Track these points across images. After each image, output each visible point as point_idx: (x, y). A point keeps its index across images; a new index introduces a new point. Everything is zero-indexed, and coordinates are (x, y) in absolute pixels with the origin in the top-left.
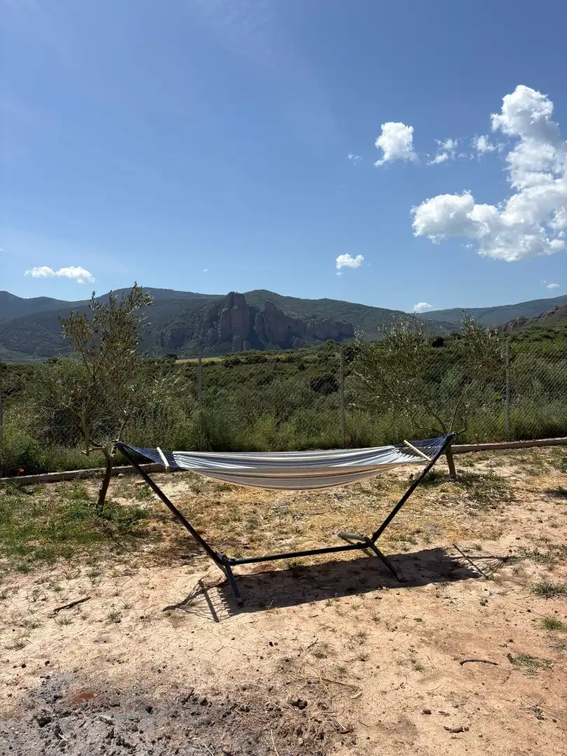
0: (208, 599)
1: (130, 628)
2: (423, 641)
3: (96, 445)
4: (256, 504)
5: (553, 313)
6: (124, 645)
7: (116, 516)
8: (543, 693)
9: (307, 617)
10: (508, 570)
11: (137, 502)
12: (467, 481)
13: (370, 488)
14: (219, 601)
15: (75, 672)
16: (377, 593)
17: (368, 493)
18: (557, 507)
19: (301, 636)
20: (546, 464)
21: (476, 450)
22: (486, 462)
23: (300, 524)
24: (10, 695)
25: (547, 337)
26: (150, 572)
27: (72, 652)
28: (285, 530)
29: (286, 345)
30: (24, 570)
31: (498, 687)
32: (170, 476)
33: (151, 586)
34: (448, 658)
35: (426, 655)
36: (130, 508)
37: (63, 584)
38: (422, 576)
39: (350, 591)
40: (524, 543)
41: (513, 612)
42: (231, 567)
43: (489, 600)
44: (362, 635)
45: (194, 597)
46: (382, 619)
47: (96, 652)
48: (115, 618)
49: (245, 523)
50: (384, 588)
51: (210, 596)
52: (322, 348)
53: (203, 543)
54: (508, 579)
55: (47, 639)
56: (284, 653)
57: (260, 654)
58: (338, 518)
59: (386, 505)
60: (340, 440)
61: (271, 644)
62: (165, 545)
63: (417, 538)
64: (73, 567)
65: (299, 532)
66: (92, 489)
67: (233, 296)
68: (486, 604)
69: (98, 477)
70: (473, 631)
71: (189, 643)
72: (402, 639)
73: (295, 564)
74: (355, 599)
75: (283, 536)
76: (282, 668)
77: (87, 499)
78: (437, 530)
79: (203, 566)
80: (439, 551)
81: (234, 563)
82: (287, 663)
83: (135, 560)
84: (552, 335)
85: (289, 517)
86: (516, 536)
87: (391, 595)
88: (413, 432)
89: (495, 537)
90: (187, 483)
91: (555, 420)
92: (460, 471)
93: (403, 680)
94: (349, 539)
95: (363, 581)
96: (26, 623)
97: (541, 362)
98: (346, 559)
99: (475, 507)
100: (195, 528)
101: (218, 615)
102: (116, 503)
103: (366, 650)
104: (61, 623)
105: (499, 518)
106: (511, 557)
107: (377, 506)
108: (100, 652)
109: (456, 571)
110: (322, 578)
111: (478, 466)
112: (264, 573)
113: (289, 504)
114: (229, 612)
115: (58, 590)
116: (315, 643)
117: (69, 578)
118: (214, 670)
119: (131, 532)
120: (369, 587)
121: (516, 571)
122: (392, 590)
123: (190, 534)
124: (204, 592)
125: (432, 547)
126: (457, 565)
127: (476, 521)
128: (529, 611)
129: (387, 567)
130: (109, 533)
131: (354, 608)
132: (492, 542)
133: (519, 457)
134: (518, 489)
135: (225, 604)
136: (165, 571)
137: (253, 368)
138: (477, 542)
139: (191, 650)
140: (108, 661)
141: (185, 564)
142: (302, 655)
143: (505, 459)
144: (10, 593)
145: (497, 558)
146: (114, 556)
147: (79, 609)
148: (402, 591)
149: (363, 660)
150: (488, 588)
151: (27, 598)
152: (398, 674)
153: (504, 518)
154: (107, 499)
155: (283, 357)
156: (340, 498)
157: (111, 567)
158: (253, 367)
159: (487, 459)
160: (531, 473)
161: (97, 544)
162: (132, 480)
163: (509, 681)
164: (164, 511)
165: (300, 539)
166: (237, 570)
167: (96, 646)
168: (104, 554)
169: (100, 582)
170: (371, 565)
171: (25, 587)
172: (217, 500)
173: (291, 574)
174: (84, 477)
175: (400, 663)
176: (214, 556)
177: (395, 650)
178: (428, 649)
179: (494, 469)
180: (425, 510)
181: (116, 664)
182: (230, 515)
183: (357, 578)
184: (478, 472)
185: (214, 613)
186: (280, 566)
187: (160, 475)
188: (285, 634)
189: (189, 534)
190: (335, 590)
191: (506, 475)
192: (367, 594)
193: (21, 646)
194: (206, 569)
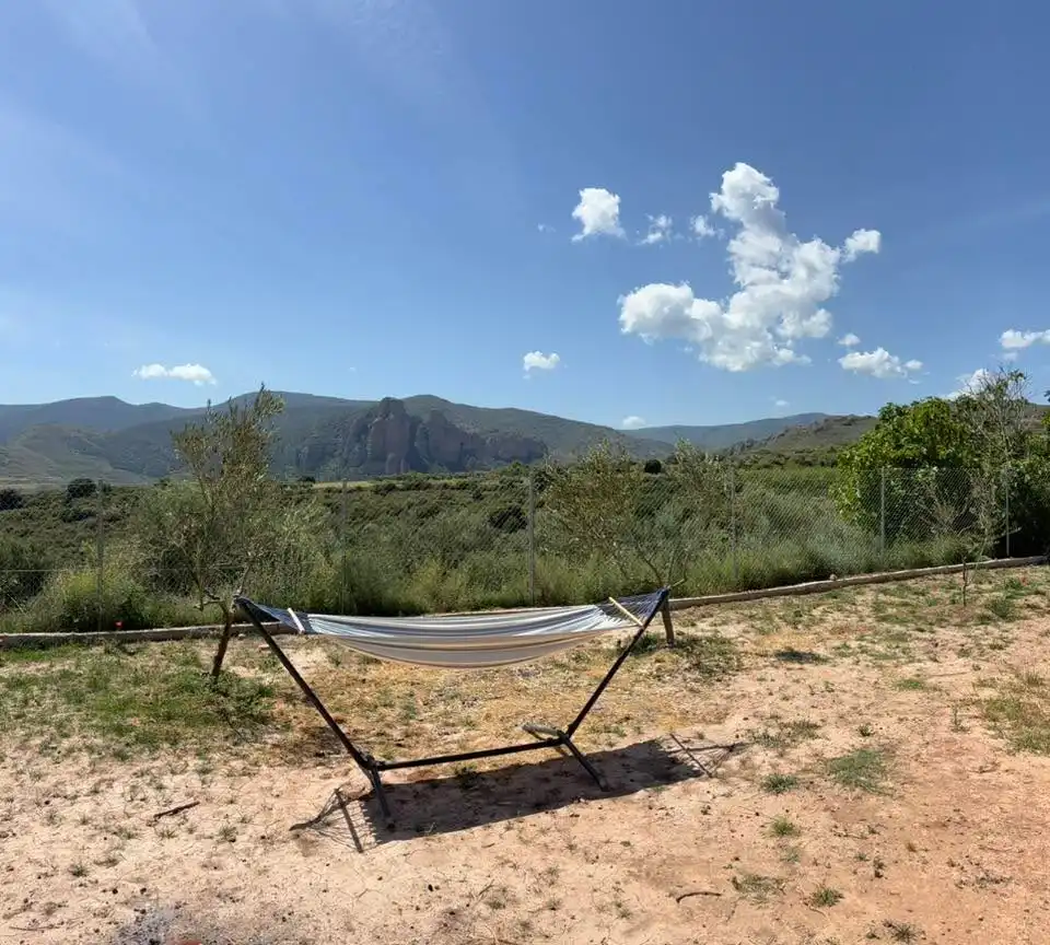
0: (347, 817)
1: (248, 852)
2: (630, 873)
3: (213, 597)
4: (413, 684)
5: (783, 435)
6: (239, 876)
7: (234, 691)
8: (773, 926)
9: (479, 848)
10: (734, 762)
11: (260, 674)
12: (688, 646)
13: (565, 660)
14: (362, 821)
15: (177, 908)
16: (573, 808)
17: (562, 666)
18: (788, 673)
19: (470, 875)
20: (776, 619)
21: (698, 604)
22: (711, 620)
23: (472, 713)
24: (97, 931)
25: (777, 463)
26: (275, 772)
27: (174, 879)
28: (451, 721)
29: (456, 466)
30: (121, 757)
31: (721, 927)
32: (303, 639)
33: (275, 794)
34: (663, 893)
35: (634, 894)
36: (251, 681)
37: (167, 780)
38: (632, 781)
39: (538, 807)
40: (753, 724)
41: (738, 819)
42: (380, 773)
43: (712, 806)
44: (552, 872)
45: (330, 812)
46: (579, 846)
47: (204, 881)
48: (228, 835)
49: (398, 710)
50: (582, 800)
51: (350, 812)
52: (504, 472)
53: (342, 736)
54: (735, 774)
55: (146, 856)
56: (449, 901)
57: (416, 903)
58: (523, 703)
59: (586, 683)
60: (528, 595)
61: (430, 888)
62: (294, 736)
63: (627, 729)
64: (179, 758)
65: (470, 724)
66: (206, 652)
67: (388, 402)
68: (709, 811)
69: (214, 637)
70: (693, 851)
71: (322, 881)
72: (605, 873)
73: (464, 769)
74: (543, 819)
75: (448, 729)
76: (445, 925)
77: (199, 666)
78: (651, 716)
79: (342, 769)
80: (652, 743)
81: (384, 767)
82: (452, 917)
83: (256, 755)
84: (782, 461)
85: (458, 702)
86: (743, 716)
87: (590, 810)
88: (621, 583)
89: (720, 718)
90: (325, 651)
91: (787, 565)
92: (680, 634)
93: (605, 934)
94: (537, 733)
95: (556, 792)
96: (121, 830)
97: (771, 494)
98: (532, 761)
99: (696, 681)
100: (332, 715)
101: (361, 842)
102: (234, 674)
103: (557, 893)
104: (162, 835)
105: (725, 693)
106: (738, 745)
107: (575, 685)
108: (208, 882)
109: (674, 770)
110: (500, 789)
111: (701, 625)
112: (422, 782)
113: (457, 684)
114: (377, 838)
115: (160, 788)
116: (491, 886)
117: (173, 773)
118: (354, 924)
119: (252, 715)
120: (562, 801)
121: (743, 762)
122: (593, 802)
123: (326, 723)
124: (342, 805)
125: (644, 739)
126: (674, 761)
127: (698, 700)
128: (757, 814)
129: (586, 771)
130: (225, 715)
131: (543, 832)
132: (717, 727)
133: (747, 612)
134: (746, 653)
135: (370, 827)
136: (293, 773)
137: (413, 496)
138: (699, 728)
139: (325, 891)
140: (219, 896)
141: (321, 764)
142: (471, 904)
143: (732, 615)
144: (103, 787)
145: (722, 747)
146: (228, 748)
147: (184, 818)
148: (605, 802)
149: (553, 909)
150: (711, 790)
151: (123, 795)
152: (598, 926)
153: (729, 693)
154: (223, 668)
155: (453, 482)
156: (526, 675)
157: (226, 762)
158: (413, 493)
159: (712, 616)
160: (762, 632)
161: (209, 729)
162: (256, 643)
163: (735, 916)
164: (293, 688)
165: (472, 733)
166: (387, 777)
167: (203, 873)
168: (217, 744)
169: (211, 781)
170: (566, 767)
171: (122, 780)
172: (361, 677)
173: (459, 783)
174: (196, 636)
175: (601, 909)
176: (357, 756)
177: (595, 890)
178: (636, 884)
179: (719, 628)
180: (636, 688)
181: (229, 902)
182: (378, 698)
183: (547, 787)
184: (700, 634)
185: (356, 839)
186: (444, 772)
187: (290, 638)
188: (449, 873)
189: (324, 723)
190: (518, 806)
191: (733, 636)
192: (559, 810)
193: (112, 862)
194: (346, 774)
